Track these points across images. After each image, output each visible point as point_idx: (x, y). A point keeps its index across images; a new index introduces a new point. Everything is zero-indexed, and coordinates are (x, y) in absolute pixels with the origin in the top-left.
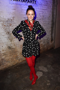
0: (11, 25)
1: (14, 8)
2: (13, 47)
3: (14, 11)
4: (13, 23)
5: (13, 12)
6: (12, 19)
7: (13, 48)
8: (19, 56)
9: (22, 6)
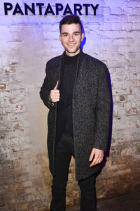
0: (5, 87)
1: (16, 38)
2: (9, 158)
3: (14, 45)
4: (11, 80)
5: (13, 50)
6: (8, 69)
7: (8, 162)
8: (28, 191)
9: (44, 27)
